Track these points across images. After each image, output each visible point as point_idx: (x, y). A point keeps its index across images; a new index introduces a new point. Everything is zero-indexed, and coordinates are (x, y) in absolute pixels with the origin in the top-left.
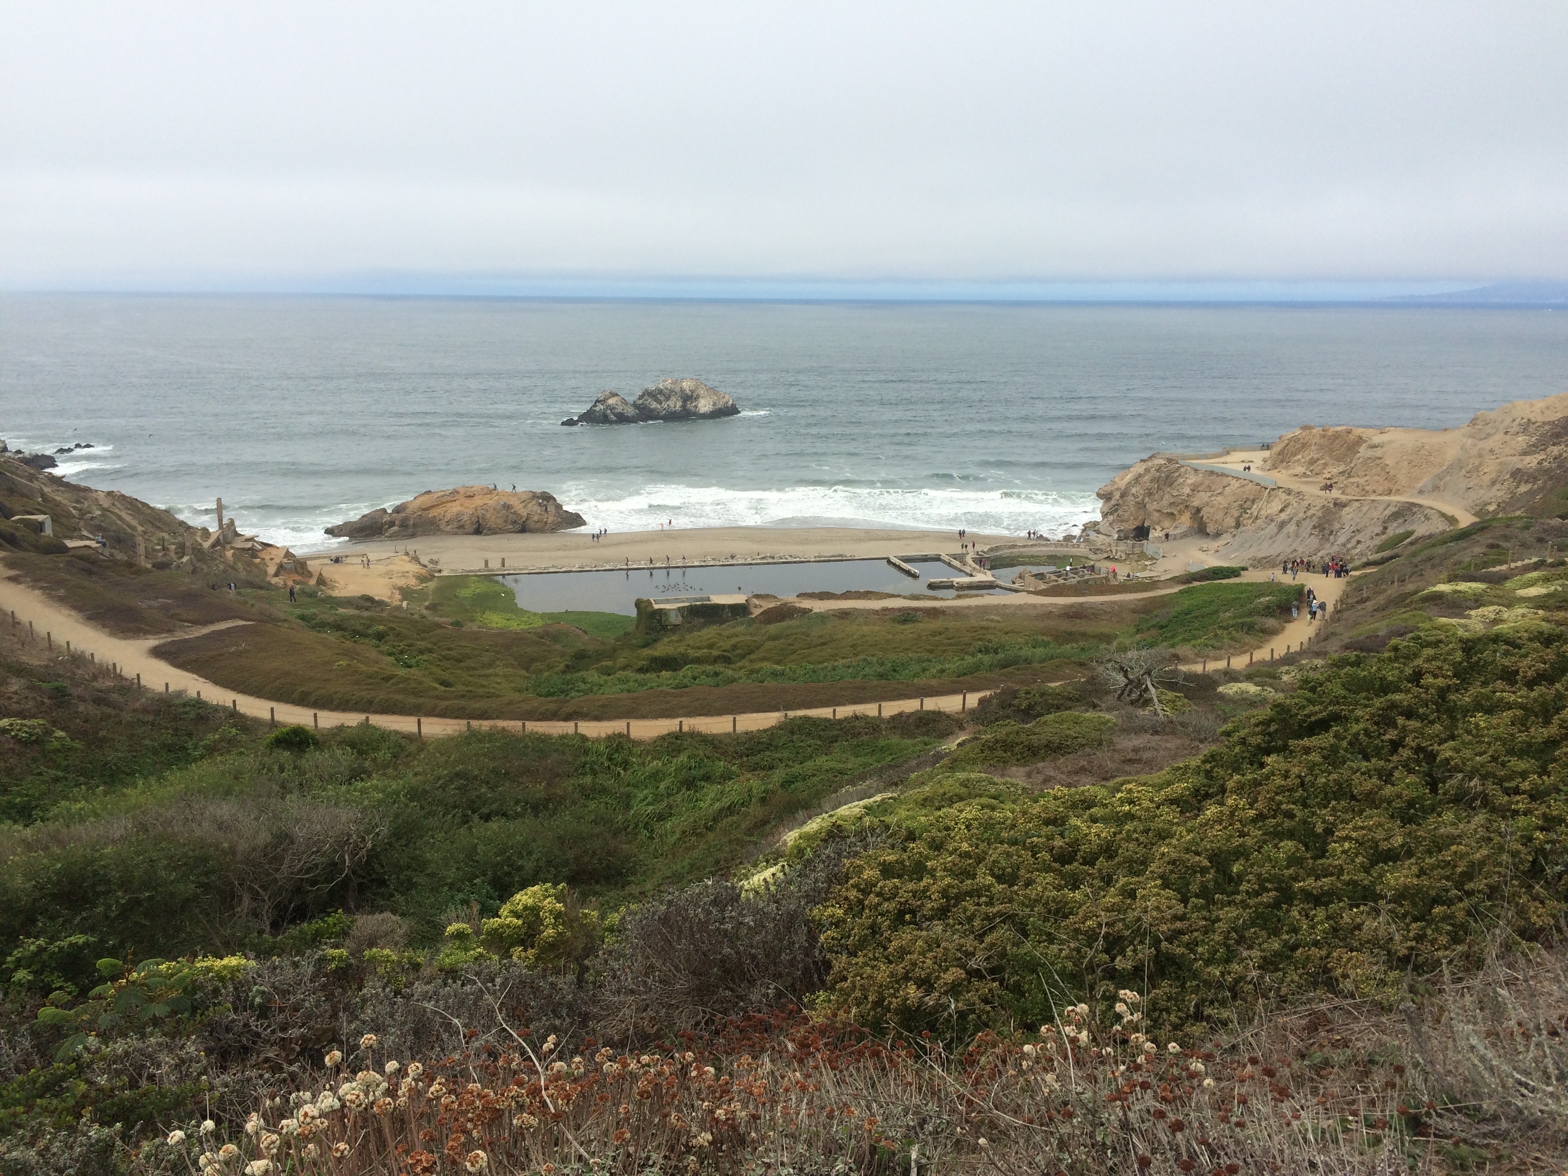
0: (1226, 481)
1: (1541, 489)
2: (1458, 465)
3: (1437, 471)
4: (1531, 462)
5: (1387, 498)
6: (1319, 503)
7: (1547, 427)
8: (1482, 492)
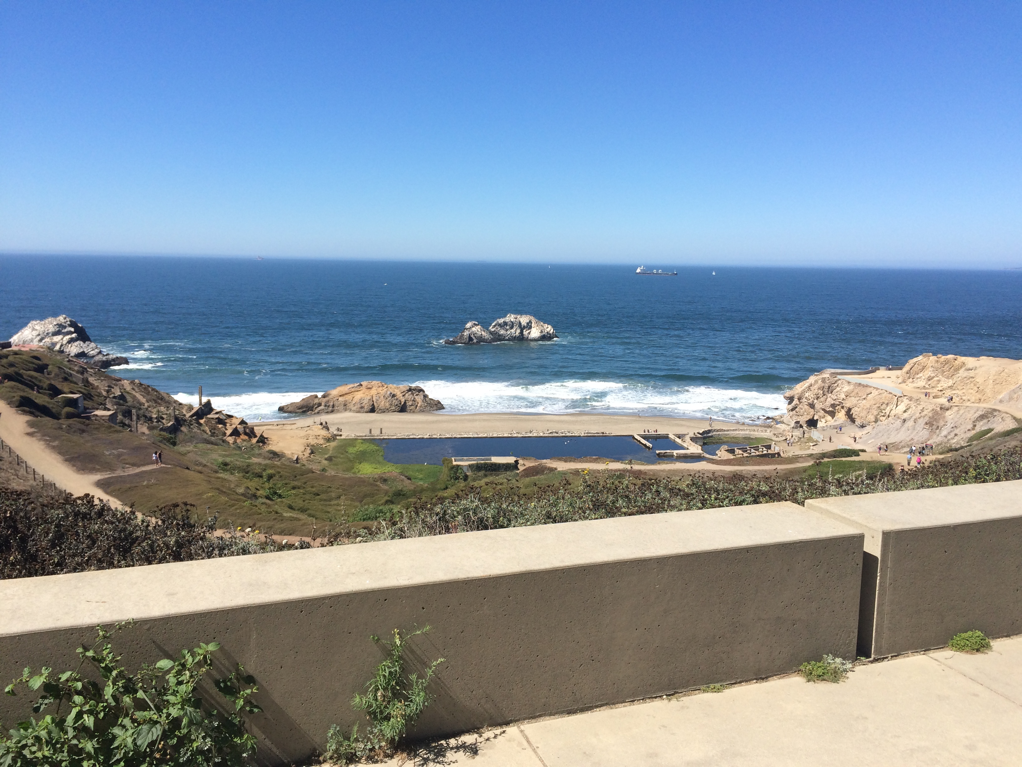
0: (869, 390)
3: (1013, 387)
5: (977, 405)
6: (930, 407)
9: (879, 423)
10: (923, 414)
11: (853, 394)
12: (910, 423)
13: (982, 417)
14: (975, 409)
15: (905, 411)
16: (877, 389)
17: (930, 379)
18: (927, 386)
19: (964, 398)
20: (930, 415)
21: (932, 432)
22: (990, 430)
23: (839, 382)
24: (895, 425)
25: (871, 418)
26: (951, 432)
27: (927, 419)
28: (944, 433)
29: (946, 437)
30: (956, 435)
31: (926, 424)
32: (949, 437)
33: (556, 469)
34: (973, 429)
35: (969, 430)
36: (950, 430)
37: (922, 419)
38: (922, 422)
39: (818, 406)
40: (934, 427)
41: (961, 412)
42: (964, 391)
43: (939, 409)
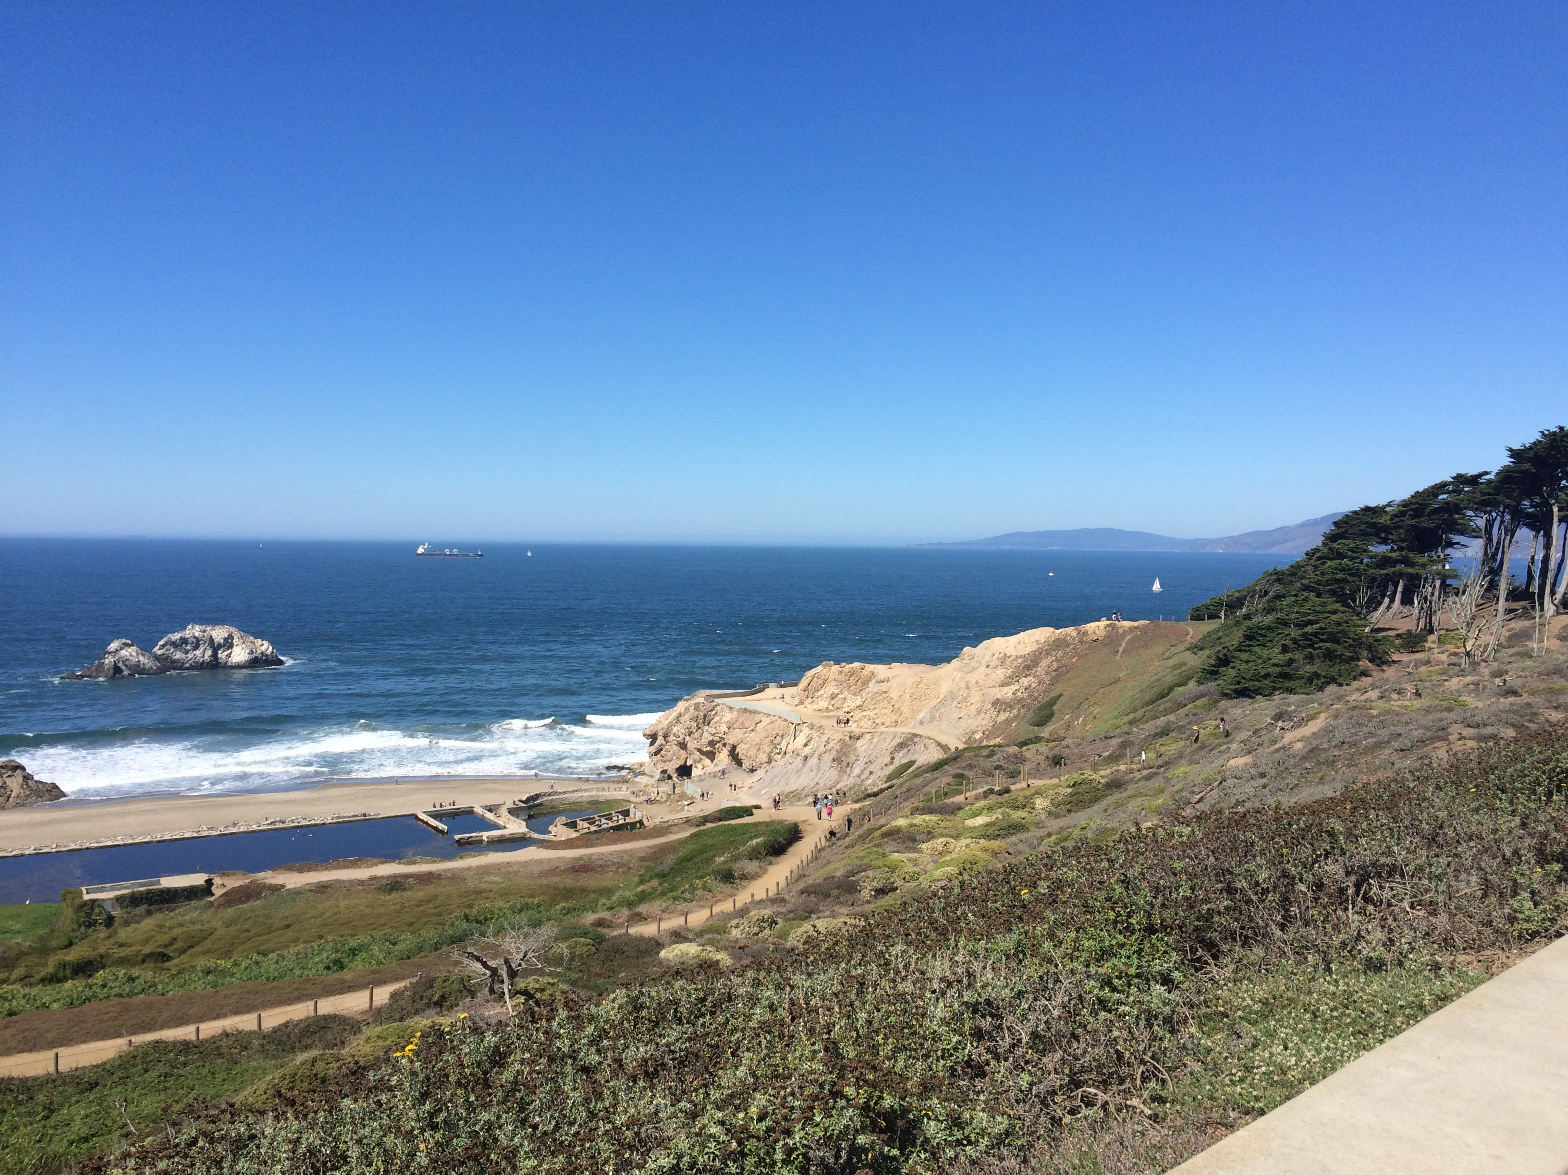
0: (758, 717)
1: (1016, 717)
2: (952, 696)
3: (934, 702)
4: (1007, 693)
5: (893, 729)
6: (837, 737)
7: (1020, 660)
8: (970, 721)
9: (773, 763)
10: (829, 747)
11: (738, 724)
12: (813, 761)
13: (901, 746)
14: (892, 736)
15: (806, 745)
16: (769, 715)
17: (833, 697)
18: (830, 707)
19: (877, 721)
20: (838, 747)
21: (842, 771)
22: (912, 763)
23: (718, 708)
24: (794, 765)
25: (763, 757)
26: (865, 769)
27: (834, 754)
28: (857, 771)
29: (859, 776)
30: (871, 773)
31: (834, 760)
32: (863, 777)
33: (283, 886)
34: (892, 763)
35: (886, 765)
36: (863, 766)
37: (828, 754)
38: (828, 758)
39: (692, 745)
40: (844, 764)
41: (875, 741)
42: (876, 711)
43: (847, 739)
